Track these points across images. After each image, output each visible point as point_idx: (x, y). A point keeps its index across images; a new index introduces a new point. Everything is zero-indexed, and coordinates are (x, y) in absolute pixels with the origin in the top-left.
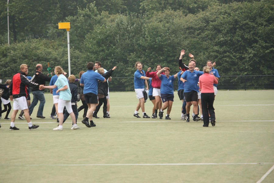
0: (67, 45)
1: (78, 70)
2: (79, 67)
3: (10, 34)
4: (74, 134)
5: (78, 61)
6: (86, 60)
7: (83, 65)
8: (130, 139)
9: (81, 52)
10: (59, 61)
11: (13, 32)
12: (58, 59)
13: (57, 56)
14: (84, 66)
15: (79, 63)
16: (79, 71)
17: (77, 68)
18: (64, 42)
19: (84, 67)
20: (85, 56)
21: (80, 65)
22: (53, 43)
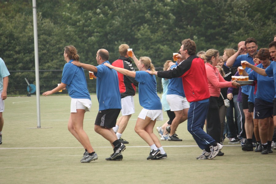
0: (32, 10)
1: (51, 54)
2: (52, 49)
4: (44, 169)
7: (58, 46)
8: (145, 176)
9: (55, 23)
10: (17, 38)
12: (16, 35)
13: (14, 31)
16: (52, 56)
17: (48, 51)
18: (26, 5)
21: (54, 46)
22: (7, 8)
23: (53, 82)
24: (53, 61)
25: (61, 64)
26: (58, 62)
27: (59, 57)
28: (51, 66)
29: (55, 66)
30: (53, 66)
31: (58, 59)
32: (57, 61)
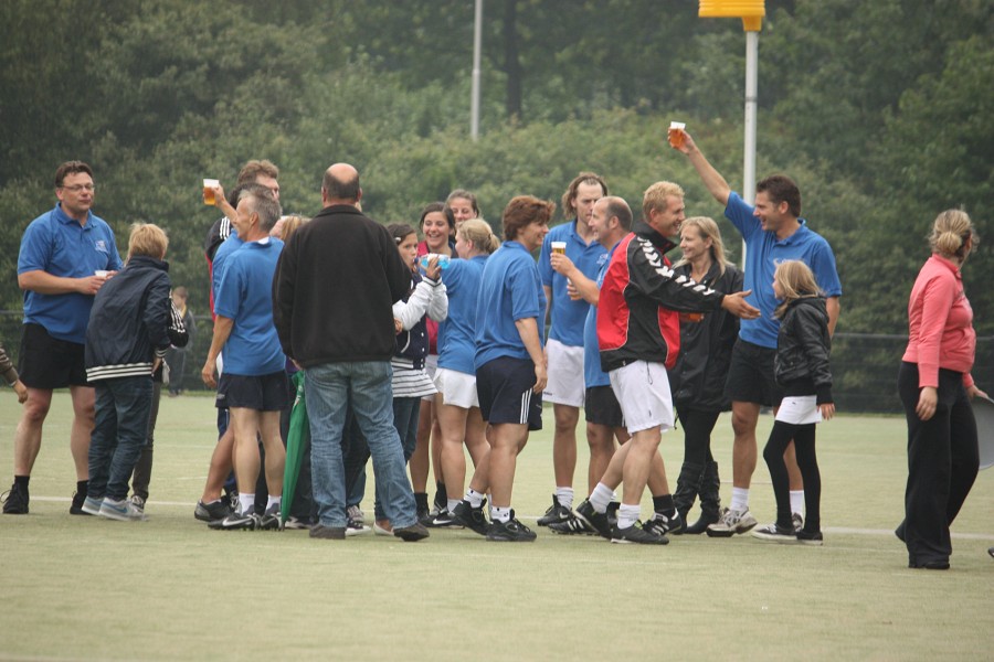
3: (487, 81)
5: (851, 243)
6: (897, 237)
7: (876, 263)
9: (869, 190)
11: (503, 69)
14: (878, 270)
15: (855, 251)
19: (883, 277)
20: (891, 213)
22: (719, 136)
23: (848, 375)
24: (853, 311)
25: (877, 321)
26: (867, 313)
27: (873, 295)
28: (848, 324)
29: (860, 327)
30: (852, 325)
31: (867, 301)
32: (865, 309)
